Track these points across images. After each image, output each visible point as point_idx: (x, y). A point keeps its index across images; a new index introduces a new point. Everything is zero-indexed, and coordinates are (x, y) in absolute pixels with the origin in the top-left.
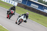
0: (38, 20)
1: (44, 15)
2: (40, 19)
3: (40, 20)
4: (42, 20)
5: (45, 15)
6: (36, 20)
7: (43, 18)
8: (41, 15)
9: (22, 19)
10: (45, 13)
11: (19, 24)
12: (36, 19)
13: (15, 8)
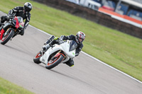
0: (51, 25)
1: (69, 12)
2: (57, 23)
3: (57, 26)
4: (64, 27)
5: (72, 11)
6: (45, 26)
7: (68, 20)
8: (59, 12)
9: (62, 52)
10: (72, 5)
11: (49, 68)
12: (47, 24)
13: (29, 14)
